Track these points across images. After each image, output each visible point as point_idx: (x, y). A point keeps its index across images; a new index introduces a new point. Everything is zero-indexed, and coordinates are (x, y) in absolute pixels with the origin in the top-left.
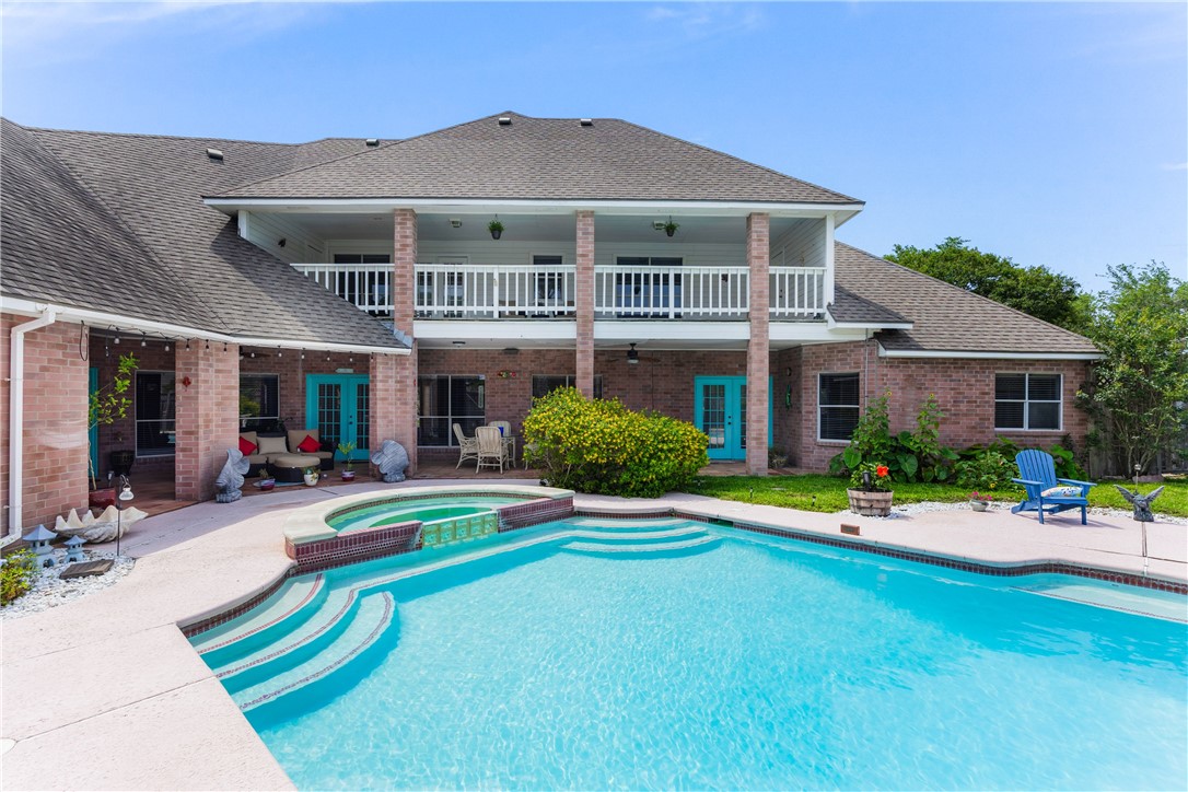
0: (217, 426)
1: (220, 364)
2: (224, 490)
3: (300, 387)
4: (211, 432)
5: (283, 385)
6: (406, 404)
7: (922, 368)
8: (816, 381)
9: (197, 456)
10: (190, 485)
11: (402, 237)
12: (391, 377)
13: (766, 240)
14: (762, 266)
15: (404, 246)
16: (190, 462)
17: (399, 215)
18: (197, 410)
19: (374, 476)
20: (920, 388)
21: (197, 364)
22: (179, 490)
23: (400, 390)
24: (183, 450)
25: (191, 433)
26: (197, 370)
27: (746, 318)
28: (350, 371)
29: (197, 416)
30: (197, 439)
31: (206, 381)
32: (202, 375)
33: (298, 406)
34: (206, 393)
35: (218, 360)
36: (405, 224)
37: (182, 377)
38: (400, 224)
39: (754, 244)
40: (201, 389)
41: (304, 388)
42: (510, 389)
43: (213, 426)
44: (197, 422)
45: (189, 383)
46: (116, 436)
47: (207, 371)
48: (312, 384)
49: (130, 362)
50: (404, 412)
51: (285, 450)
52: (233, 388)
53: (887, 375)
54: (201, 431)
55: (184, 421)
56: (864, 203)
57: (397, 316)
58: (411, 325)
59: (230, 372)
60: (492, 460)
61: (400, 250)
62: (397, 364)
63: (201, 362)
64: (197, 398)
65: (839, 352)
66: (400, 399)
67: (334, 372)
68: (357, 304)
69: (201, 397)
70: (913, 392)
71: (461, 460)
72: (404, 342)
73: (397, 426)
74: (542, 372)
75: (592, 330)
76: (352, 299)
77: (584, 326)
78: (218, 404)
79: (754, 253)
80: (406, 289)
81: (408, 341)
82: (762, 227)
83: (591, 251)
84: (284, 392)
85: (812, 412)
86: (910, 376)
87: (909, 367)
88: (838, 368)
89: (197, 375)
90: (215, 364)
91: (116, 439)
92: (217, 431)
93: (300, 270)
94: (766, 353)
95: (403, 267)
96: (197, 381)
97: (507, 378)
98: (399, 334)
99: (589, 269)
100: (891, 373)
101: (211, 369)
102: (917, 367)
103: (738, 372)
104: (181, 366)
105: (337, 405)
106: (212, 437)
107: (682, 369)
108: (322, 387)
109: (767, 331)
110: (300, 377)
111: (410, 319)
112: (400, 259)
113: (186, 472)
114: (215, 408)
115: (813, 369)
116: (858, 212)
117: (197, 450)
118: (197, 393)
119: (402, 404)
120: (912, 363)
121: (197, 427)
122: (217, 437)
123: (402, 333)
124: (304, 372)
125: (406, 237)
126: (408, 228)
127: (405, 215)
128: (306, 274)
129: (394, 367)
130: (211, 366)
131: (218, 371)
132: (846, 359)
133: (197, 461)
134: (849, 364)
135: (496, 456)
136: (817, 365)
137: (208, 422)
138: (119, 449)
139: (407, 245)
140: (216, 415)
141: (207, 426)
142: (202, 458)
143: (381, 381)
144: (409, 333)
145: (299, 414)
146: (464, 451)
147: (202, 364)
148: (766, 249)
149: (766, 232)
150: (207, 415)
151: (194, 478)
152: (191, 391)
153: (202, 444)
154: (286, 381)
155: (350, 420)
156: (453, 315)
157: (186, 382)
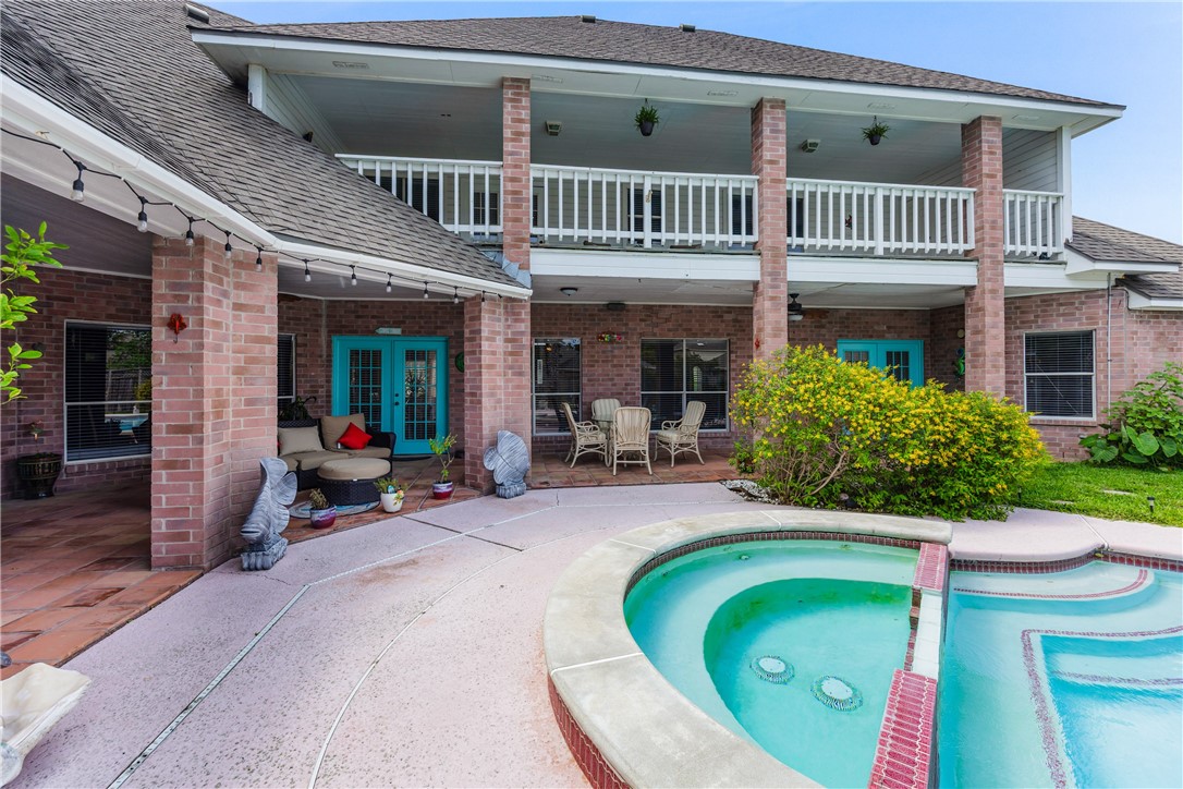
0: (237, 414)
1: (242, 293)
2: (258, 545)
3: (324, 353)
4: (226, 425)
5: (300, 350)
6: (521, 374)
7: (1175, 323)
8: (1021, 343)
9: (200, 476)
10: (184, 536)
11: (514, 120)
12: (499, 333)
13: (999, 152)
14: (994, 188)
15: (518, 135)
16: (184, 489)
17: (510, 87)
18: (200, 382)
19: (475, 486)
20: (1172, 350)
21: (200, 288)
22: (160, 549)
23: (511, 354)
24: (169, 465)
25: (186, 429)
26: (199, 299)
27: (968, 256)
28: (398, 331)
29: (200, 394)
30: (201, 441)
31: (217, 325)
32: (210, 313)
33: (322, 380)
34: (218, 349)
35: (238, 286)
36: (520, 101)
37: (165, 314)
38: (512, 100)
39: (985, 158)
40: (208, 340)
41: (330, 356)
42: (614, 356)
43: (229, 415)
44: (200, 405)
45: (183, 326)
46: (27, 430)
47: (218, 303)
48: (341, 348)
49: (40, 250)
50: (518, 387)
51: (318, 446)
52: (266, 340)
53: (1136, 333)
54: (208, 425)
55: (169, 406)
56: (1123, 108)
57: (507, 239)
58: (528, 254)
59: (261, 309)
60: (635, 455)
61: (513, 140)
62: (507, 313)
63: (209, 285)
64: (200, 358)
65: (1061, 305)
66: (511, 367)
67: (373, 333)
68: (441, 221)
69: (208, 354)
70: (1165, 355)
71: (577, 455)
72: (519, 279)
73: (507, 408)
74: (655, 335)
75: (785, 268)
76: (434, 214)
77: (774, 262)
78: (238, 371)
79: (986, 170)
80: (521, 200)
81: (524, 278)
82: (994, 136)
83: (781, 157)
84: (302, 361)
85: (1016, 383)
86: (1162, 334)
87: (1160, 323)
88: (1059, 325)
89: (199, 311)
90: (233, 292)
91: (28, 434)
92: (237, 424)
93: (352, 165)
94: (1001, 303)
95: (516, 166)
96: (201, 323)
97: (612, 341)
98: (511, 268)
99: (779, 181)
100: (1141, 330)
101: (225, 301)
102: (1169, 323)
103: (887, 335)
104: (163, 291)
105: (377, 380)
106: (227, 437)
107: (823, 331)
108: (354, 353)
109: (1002, 275)
110: (323, 339)
111: (526, 246)
112: (512, 154)
113: (175, 511)
114: (232, 378)
115: (1017, 328)
116: (1114, 119)
117: (201, 464)
118: (201, 346)
119: (514, 374)
120: (1164, 317)
121: (201, 416)
122: (236, 435)
123: (515, 266)
124: (331, 332)
125: (521, 121)
126: (524, 108)
127: (519, 87)
128: (361, 172)
129: (503, 318)
130: (225, 294)
131: (238, 307)
132: (1073, 314)
133: (200, 488)
134: (1080, 319)
135: (641, 449)
136: (1023, 322)
137: (220, 405)
138: (34, 452)
139: (522, 134)
140: (235, 392)
141: (218, 415)
142: (211, 480)
143: (488, 339)
144: (525, 266)
145: (322, 392)
146: (581, 442)
147: (210, 289)
148: (999, 165)
149: (998, 141)
150: (219, 392)
151: (192, 524)
152: (187, 343)
153: (210, 451)
154: (305, 345)
155: (396, 399)
156: (586, 243)
157: (176, 324)
